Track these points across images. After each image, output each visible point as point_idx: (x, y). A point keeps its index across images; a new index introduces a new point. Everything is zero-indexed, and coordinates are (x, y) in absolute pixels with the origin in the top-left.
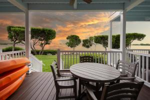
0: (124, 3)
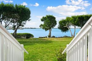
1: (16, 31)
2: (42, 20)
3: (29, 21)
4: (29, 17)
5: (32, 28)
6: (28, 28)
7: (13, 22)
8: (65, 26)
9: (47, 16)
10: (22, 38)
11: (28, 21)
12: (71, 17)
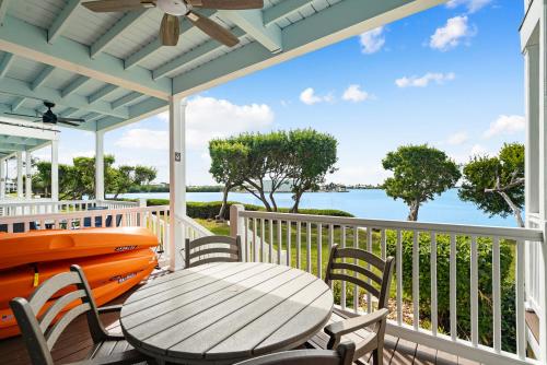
2: (387, 166)
3: (332, 172)
4: (333, 159)
6: (369, 187)
8: (491, 187)
9: (403, 151)
11: (328, 172)
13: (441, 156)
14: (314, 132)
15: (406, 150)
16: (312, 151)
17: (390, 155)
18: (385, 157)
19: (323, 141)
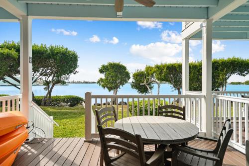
0: (207, 8)
1: (50, 93)
2: (101, 71)
3: (74, 74)
4: (75, 66)
5: (87, 83)
7: (44, 75)
8: (143, 83)
9: (110, 65)
10: (62, 106)
11: (72, 74)
12: (153, 66)
13: (124, 68)
14: (67, 49)
15: (112, 64)
16: (66, 60)
17: (103, 66)
18: (100, 67)
19: (72, 55)
